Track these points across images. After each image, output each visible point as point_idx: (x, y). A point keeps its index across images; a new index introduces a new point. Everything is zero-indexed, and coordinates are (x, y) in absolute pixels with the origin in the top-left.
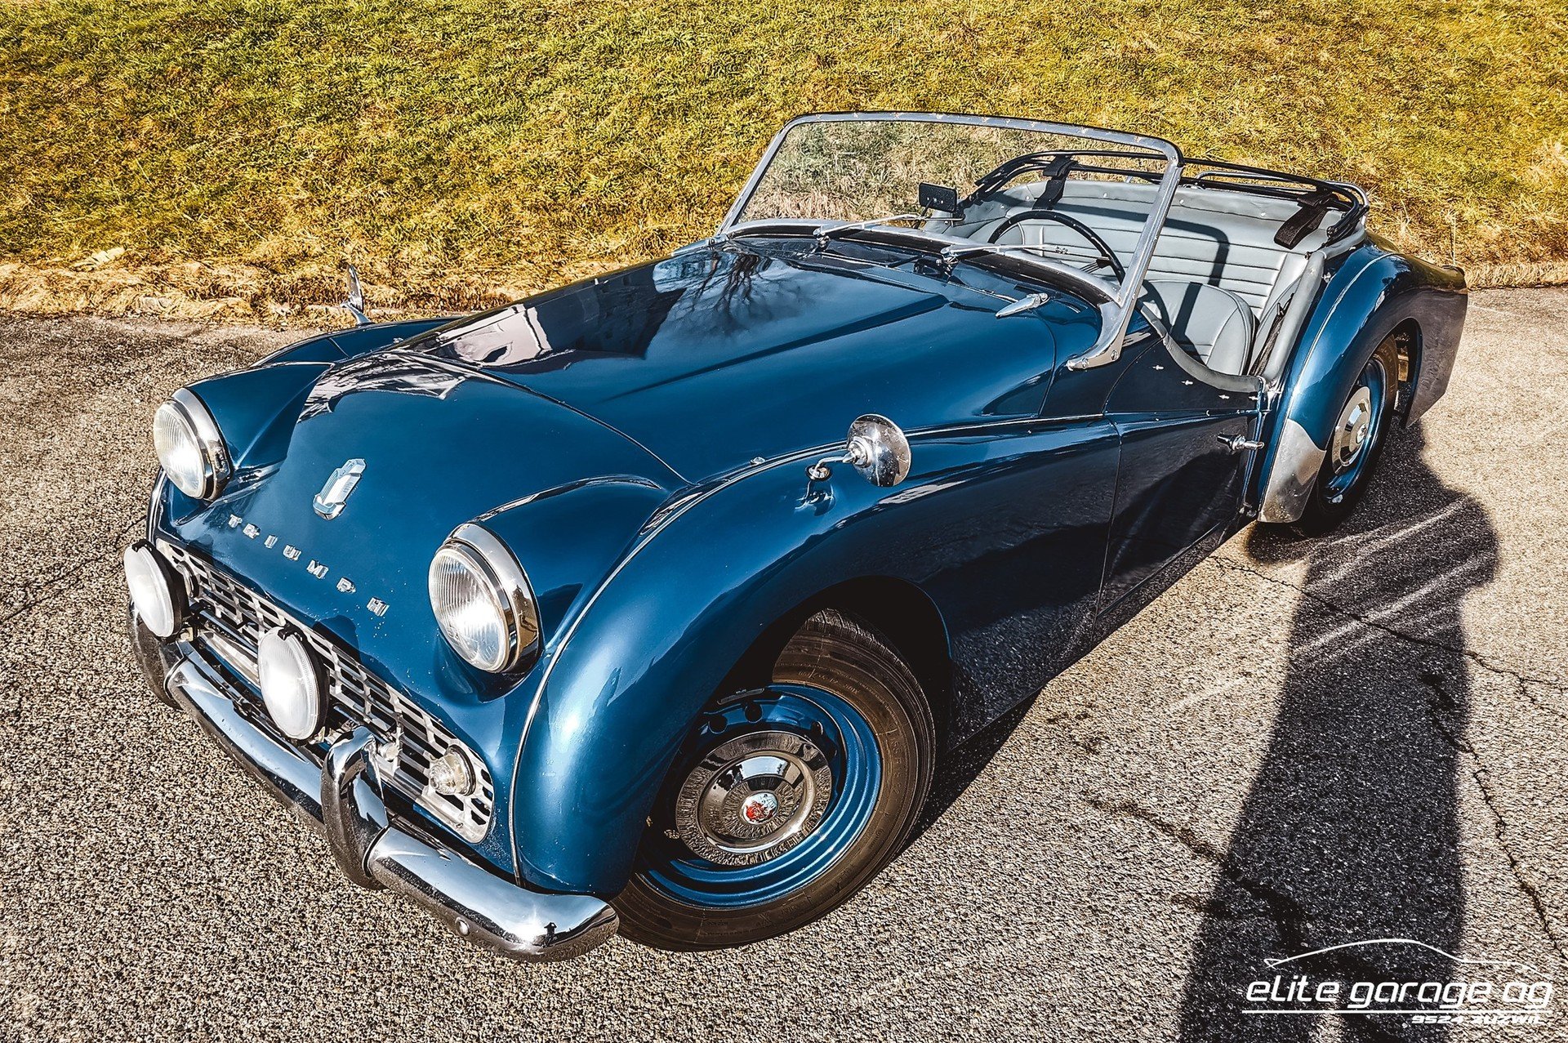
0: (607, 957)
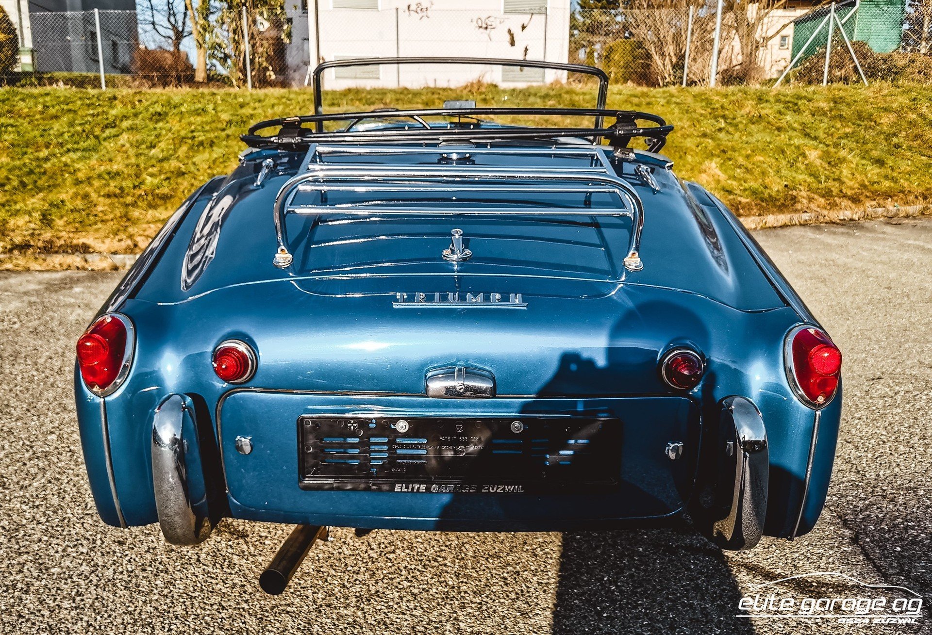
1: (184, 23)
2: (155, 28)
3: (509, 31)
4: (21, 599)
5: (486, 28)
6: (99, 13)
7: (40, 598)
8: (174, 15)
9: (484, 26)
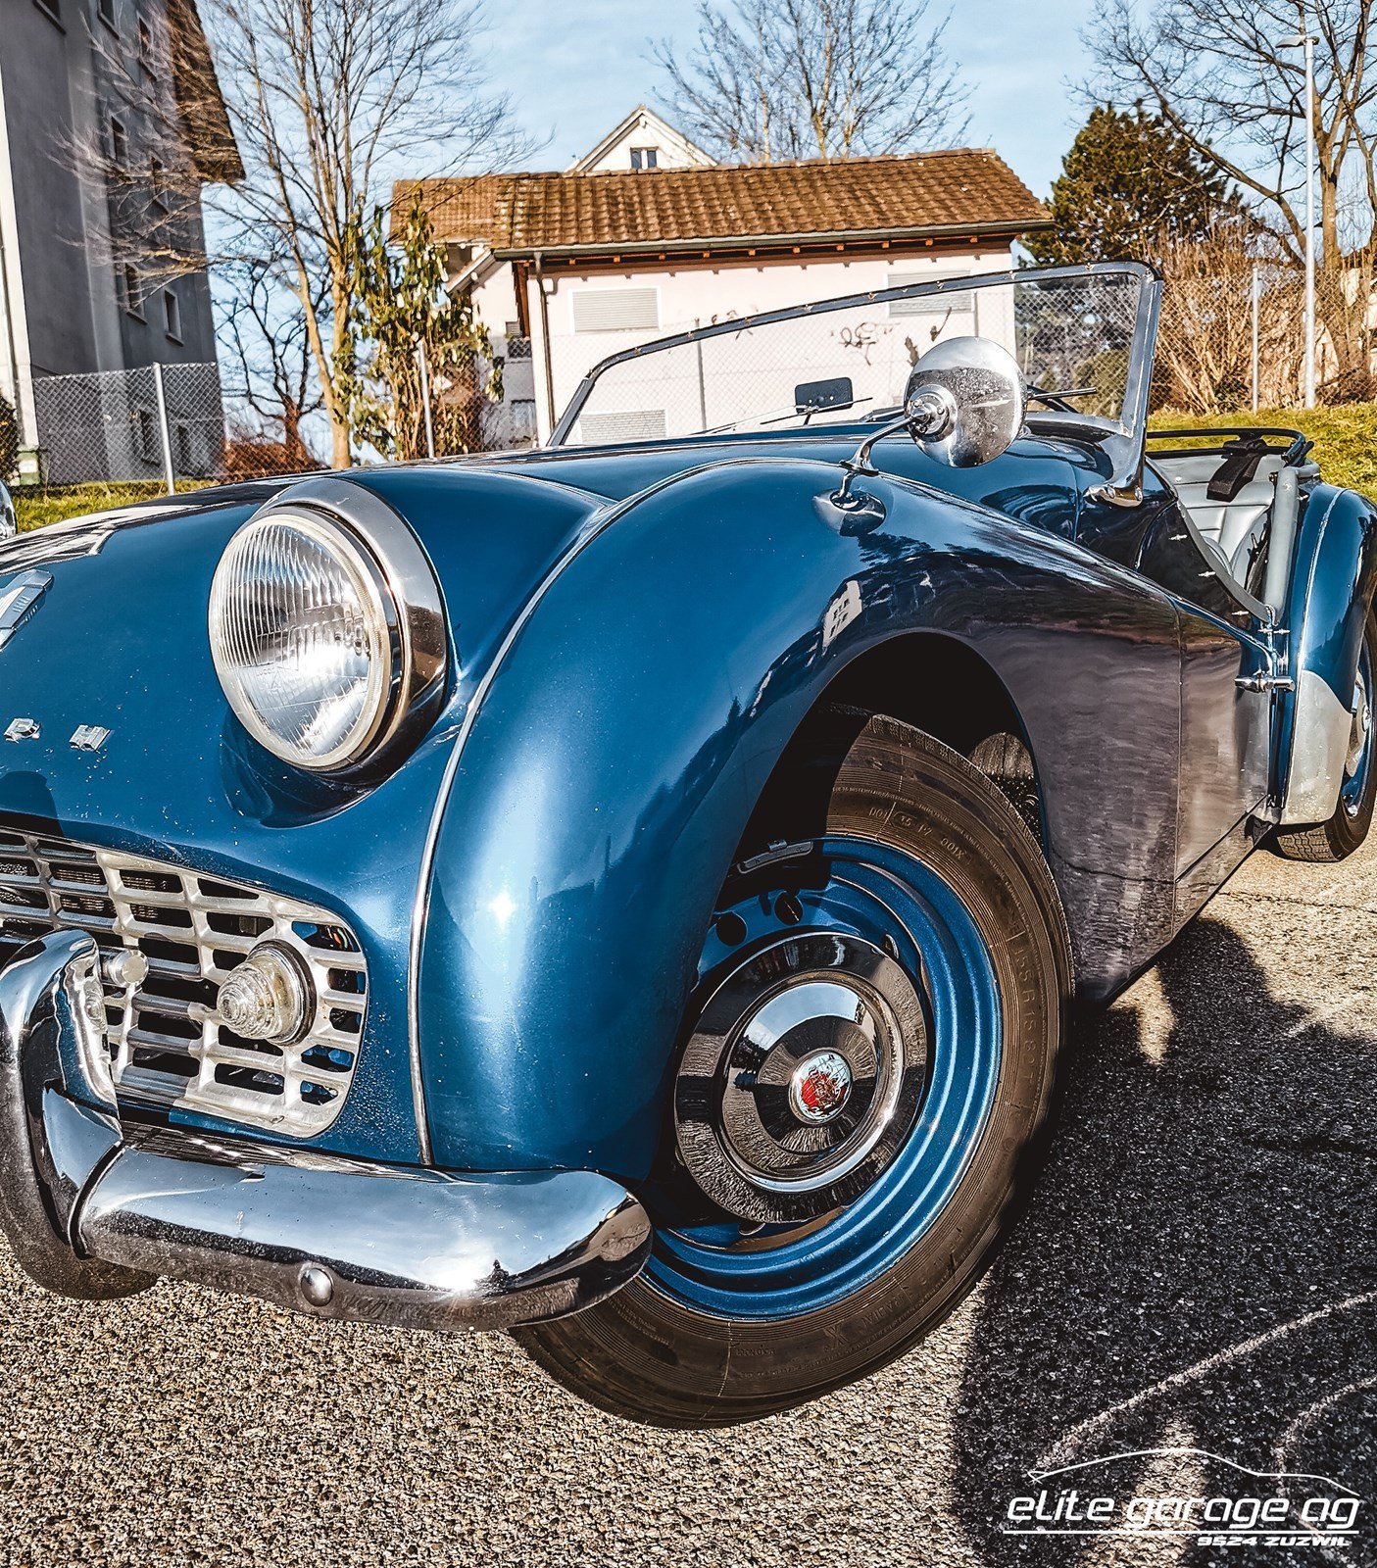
0: (542, 1468)
1: (303, 388)
2: (251, 403)
3: (908, 342)
4: (188, 1510)
5: (860, 343)
6: (162, 370)
7: (231, 1507)
8: (285, 378)
9: (855, 340)
